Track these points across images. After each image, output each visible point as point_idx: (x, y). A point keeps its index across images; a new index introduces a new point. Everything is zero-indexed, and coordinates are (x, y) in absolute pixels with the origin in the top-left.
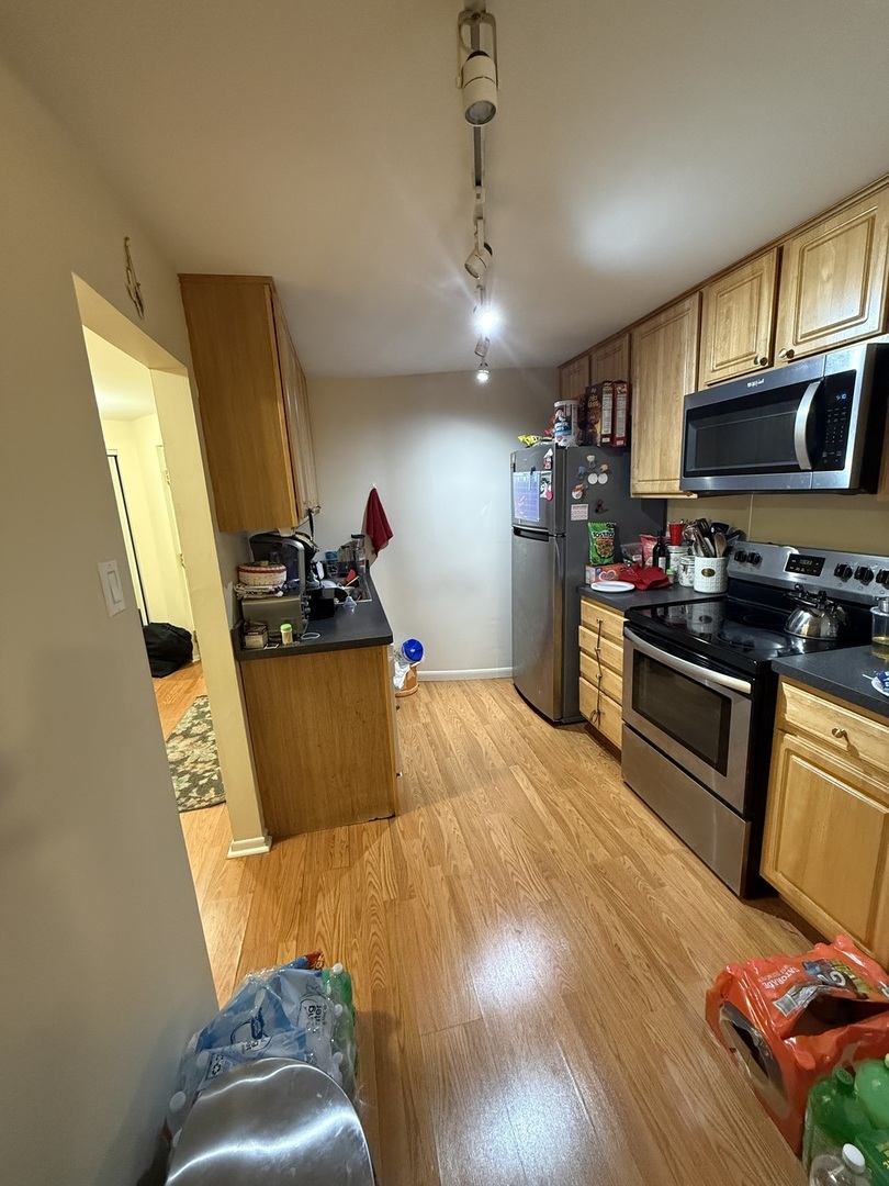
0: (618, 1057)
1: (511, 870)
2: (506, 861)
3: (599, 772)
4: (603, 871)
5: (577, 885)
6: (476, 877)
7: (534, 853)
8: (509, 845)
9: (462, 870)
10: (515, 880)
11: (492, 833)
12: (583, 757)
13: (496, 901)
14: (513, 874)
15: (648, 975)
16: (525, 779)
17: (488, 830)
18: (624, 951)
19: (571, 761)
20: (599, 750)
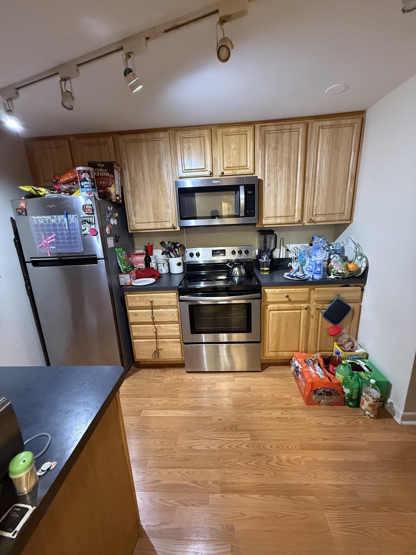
0: (325, 439)
1: (226, 447)
2: (219, 447)
3: (175, 377)
4: (238, 405)
5: (244, 419)
6: (227, 471)
7: (218, 430)
8: (209, 441)
9: (218, 478)
10: (234, 446)
11: (194, 448)
12: (160, 379)
13: (247, 463)
14: (229, 446)
15: (290, 413)
16: (158, 411)
17: (191, 449)
18: (280, 416)
19: (158, 385)
20: (158, 370)
